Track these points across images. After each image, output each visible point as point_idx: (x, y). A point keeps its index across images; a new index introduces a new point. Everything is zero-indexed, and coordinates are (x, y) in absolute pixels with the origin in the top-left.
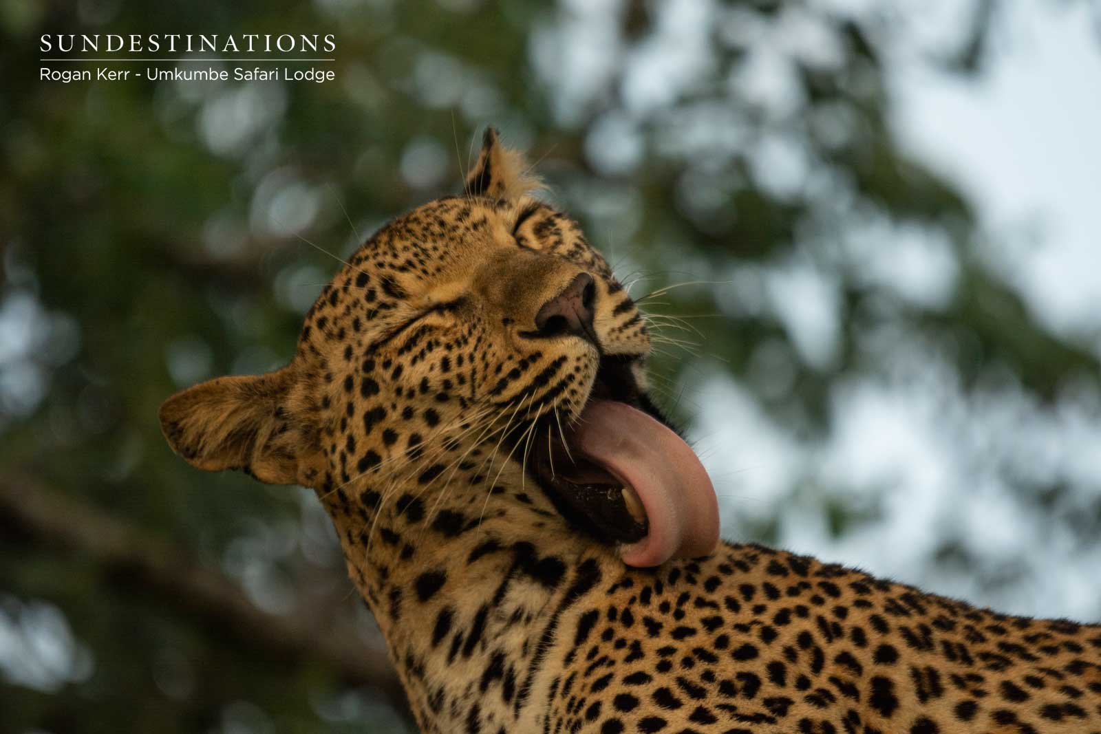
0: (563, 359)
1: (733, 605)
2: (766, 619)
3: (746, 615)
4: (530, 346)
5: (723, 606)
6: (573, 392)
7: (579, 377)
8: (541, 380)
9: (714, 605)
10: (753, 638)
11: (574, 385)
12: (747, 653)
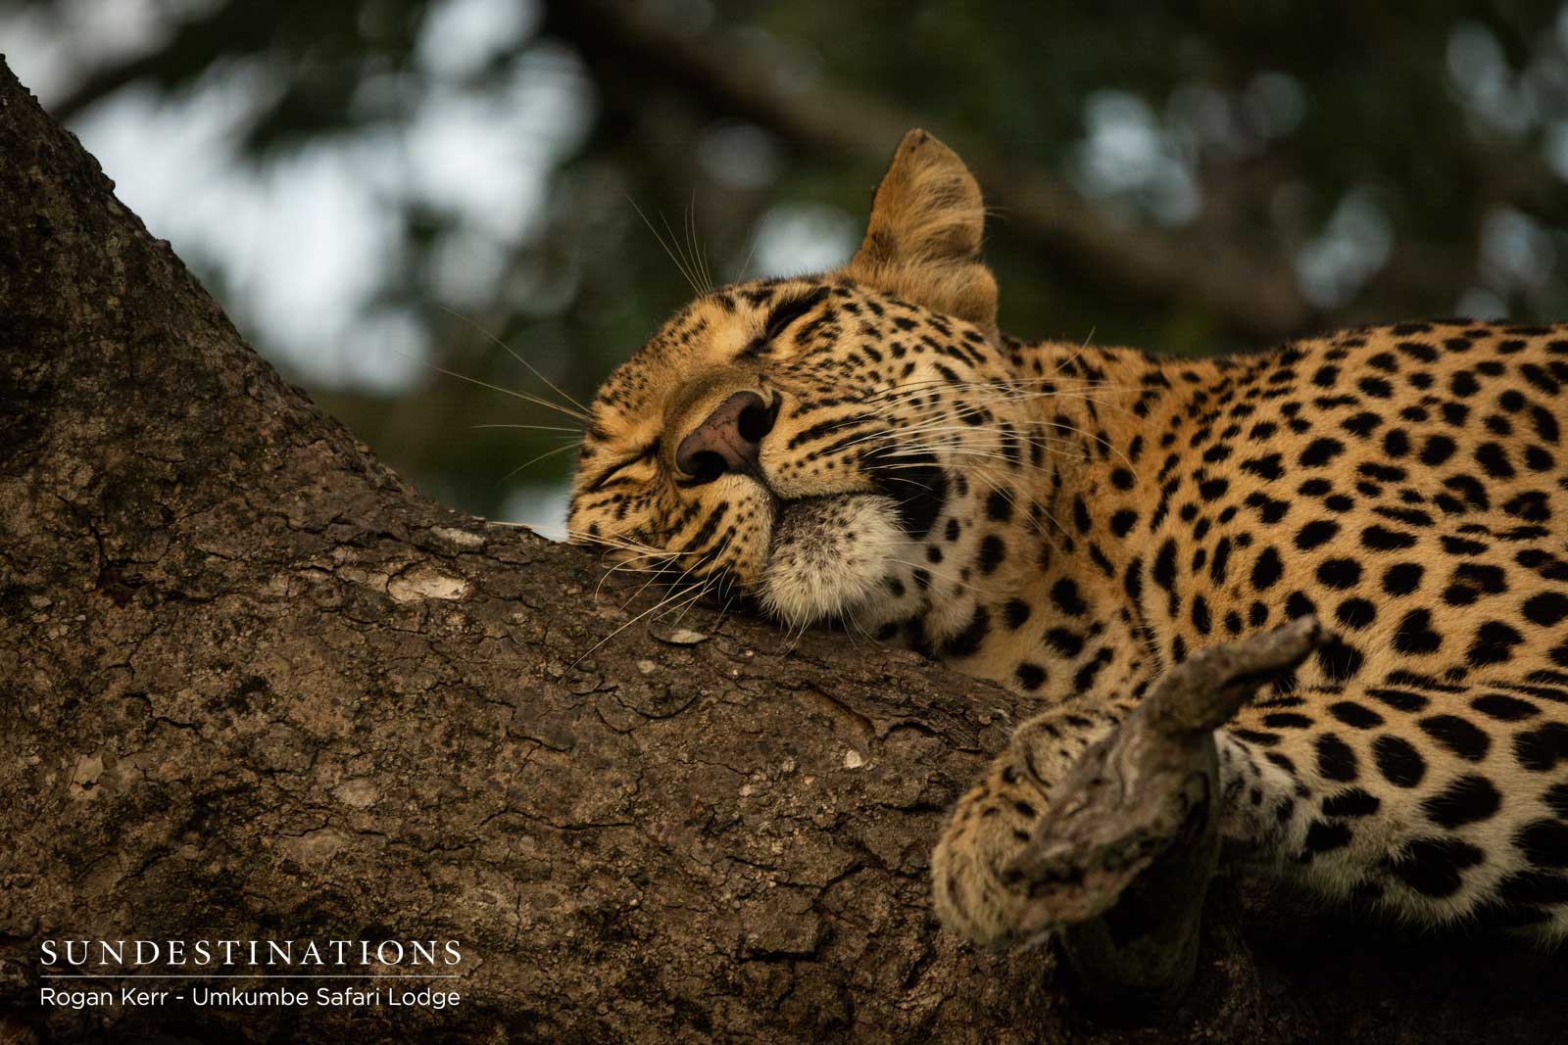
0: (724, 507)
1: (1377, 388)
2: (1441, 391)
3: (1407, 395)
4: (688, 495)
5: (1361, 395)
6: (738, 551)
7: (742, 529)
8: (701, 538)
9: (1347, 400)
10: (1437, 426)
11: (736, 541)
12: (1438, 451)
